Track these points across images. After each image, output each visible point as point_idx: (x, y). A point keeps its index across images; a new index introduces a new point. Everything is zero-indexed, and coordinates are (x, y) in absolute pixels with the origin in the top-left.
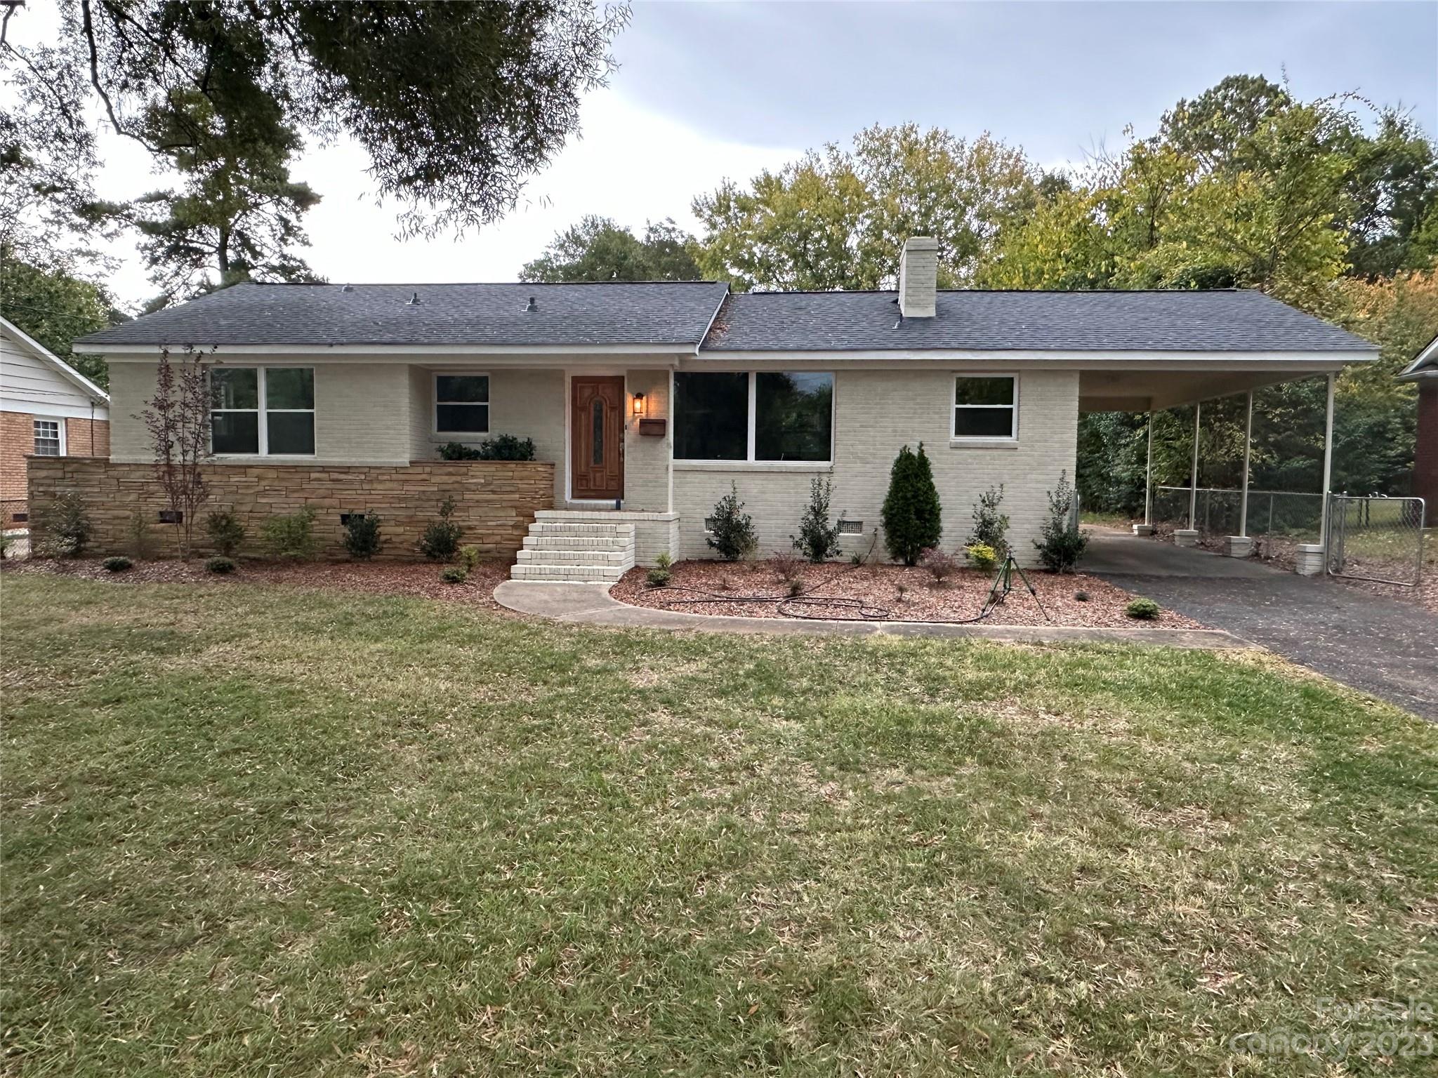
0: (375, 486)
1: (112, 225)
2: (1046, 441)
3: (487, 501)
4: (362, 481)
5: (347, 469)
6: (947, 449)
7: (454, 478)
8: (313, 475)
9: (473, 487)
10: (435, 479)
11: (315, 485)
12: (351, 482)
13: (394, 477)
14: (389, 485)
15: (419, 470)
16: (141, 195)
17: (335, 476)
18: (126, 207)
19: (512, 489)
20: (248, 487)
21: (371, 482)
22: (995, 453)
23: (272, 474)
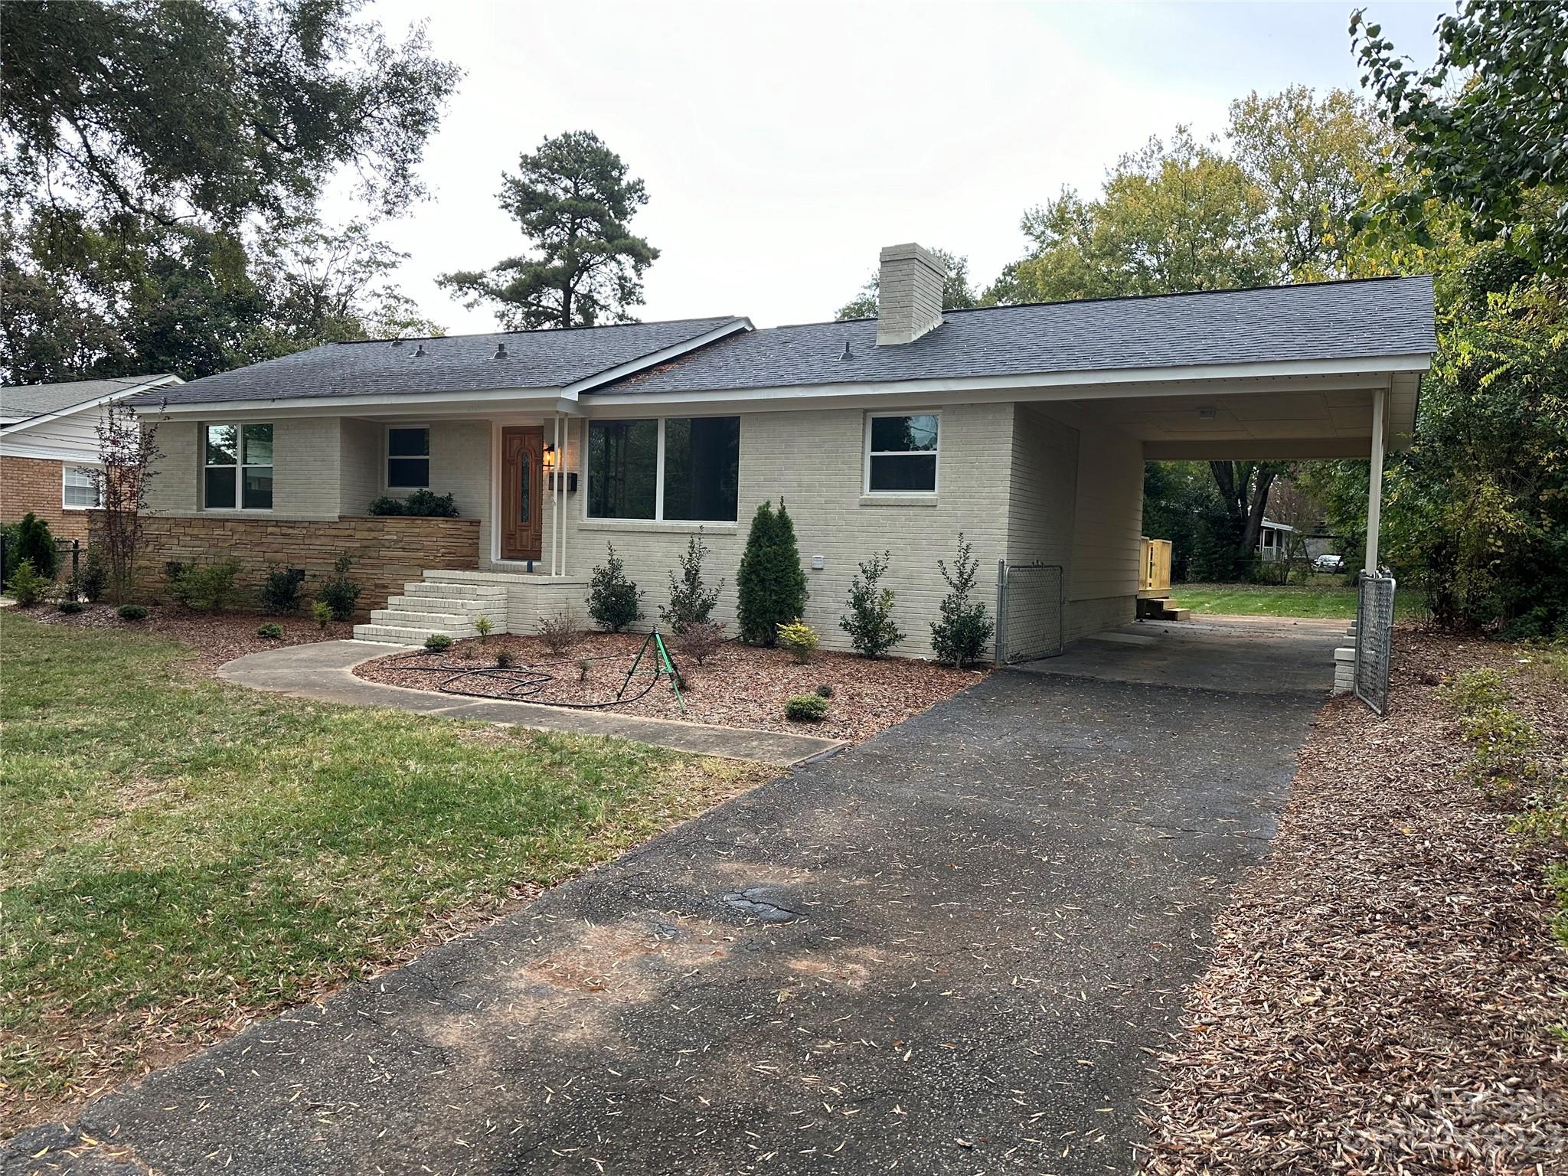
0: (314, 541)
1: (473, 294)
2: (971, 497)
3: (398, 559)
4: (304, 537)
5: (292, 524)
6: (856, 507)
7: (373, 534)
8: (270, 529)
9: (387, 544)
10: (359, 535)
11: (270, 539)
12: (296, 536)
13: (328, 532)
14: (324, 540)
15: (346, 525)
16: (496, 264)
17: (285, 530)
18: (482, 276)
19: (419, 547)
20: (225, 541)
21: (310, 537)
22: (911, 512)
23: (241, 528)
